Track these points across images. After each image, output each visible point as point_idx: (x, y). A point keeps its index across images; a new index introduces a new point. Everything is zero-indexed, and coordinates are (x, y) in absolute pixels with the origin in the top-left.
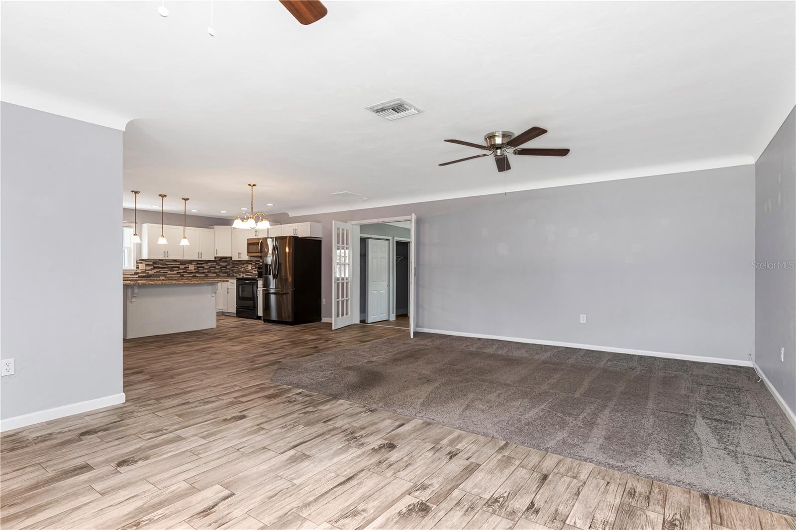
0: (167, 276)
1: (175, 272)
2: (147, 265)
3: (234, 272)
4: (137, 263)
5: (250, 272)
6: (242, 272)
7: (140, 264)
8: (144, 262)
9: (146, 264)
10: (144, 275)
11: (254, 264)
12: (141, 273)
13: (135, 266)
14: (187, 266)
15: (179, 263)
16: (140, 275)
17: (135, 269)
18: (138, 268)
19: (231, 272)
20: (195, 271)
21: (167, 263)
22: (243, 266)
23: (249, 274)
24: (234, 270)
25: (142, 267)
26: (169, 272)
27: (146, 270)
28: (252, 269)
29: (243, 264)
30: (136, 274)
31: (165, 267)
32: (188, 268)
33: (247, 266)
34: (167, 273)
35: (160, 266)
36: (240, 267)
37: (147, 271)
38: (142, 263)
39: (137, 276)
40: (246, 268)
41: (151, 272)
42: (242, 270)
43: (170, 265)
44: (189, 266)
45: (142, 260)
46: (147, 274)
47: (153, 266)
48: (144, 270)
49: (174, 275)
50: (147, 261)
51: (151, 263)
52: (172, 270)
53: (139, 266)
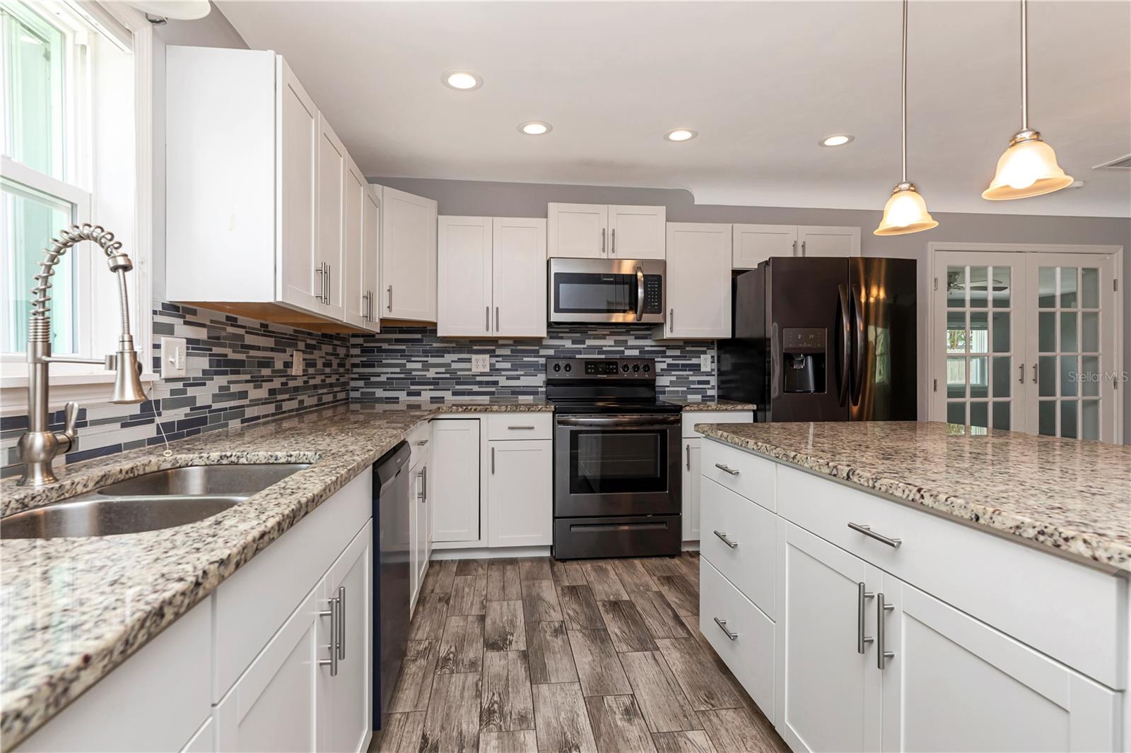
2: (193, 345)
3: (369, 384)
4: (156, 329)
5: (480, 383)
6: (435, 383)
7: (163, 340)
8: (177, 322)
9: (189, 341)
10: (180, 414)
11: (507, 352)
12: (172, 404)
13: (149, 355)
14: (287, 357)
15: (270, 342)
16: (167, 416)
17: (145, 374)
18: (157, 363)
19: (361, 383)
20: (299, 383)
21: (248, 340)
22: (431, 360)
23: (476, 388)
24: (378, 375)
25: (177, 359)
26: (254, 394)
27: (187, 383)
28: (494, 370)
29: (440, 353)
31: (241, 363)
32: (291, 365)
33: (469, 360)
34: (243, 395)
35: (232, 356)
36: (409, 366)
37: (191, 392)
38: (169, 330)
40: (454, 366)
41: (203, 396)
42: (431, 373)
43: (252, 353)
44: (292, 356)
45: (173, 308)
46: (187, 410)
47: (210, 355)
48: (180, 385)
49: (263, 404)
50: (189, 318)
51: (202, 334)
52: (257, 382)
53: (162, 353)
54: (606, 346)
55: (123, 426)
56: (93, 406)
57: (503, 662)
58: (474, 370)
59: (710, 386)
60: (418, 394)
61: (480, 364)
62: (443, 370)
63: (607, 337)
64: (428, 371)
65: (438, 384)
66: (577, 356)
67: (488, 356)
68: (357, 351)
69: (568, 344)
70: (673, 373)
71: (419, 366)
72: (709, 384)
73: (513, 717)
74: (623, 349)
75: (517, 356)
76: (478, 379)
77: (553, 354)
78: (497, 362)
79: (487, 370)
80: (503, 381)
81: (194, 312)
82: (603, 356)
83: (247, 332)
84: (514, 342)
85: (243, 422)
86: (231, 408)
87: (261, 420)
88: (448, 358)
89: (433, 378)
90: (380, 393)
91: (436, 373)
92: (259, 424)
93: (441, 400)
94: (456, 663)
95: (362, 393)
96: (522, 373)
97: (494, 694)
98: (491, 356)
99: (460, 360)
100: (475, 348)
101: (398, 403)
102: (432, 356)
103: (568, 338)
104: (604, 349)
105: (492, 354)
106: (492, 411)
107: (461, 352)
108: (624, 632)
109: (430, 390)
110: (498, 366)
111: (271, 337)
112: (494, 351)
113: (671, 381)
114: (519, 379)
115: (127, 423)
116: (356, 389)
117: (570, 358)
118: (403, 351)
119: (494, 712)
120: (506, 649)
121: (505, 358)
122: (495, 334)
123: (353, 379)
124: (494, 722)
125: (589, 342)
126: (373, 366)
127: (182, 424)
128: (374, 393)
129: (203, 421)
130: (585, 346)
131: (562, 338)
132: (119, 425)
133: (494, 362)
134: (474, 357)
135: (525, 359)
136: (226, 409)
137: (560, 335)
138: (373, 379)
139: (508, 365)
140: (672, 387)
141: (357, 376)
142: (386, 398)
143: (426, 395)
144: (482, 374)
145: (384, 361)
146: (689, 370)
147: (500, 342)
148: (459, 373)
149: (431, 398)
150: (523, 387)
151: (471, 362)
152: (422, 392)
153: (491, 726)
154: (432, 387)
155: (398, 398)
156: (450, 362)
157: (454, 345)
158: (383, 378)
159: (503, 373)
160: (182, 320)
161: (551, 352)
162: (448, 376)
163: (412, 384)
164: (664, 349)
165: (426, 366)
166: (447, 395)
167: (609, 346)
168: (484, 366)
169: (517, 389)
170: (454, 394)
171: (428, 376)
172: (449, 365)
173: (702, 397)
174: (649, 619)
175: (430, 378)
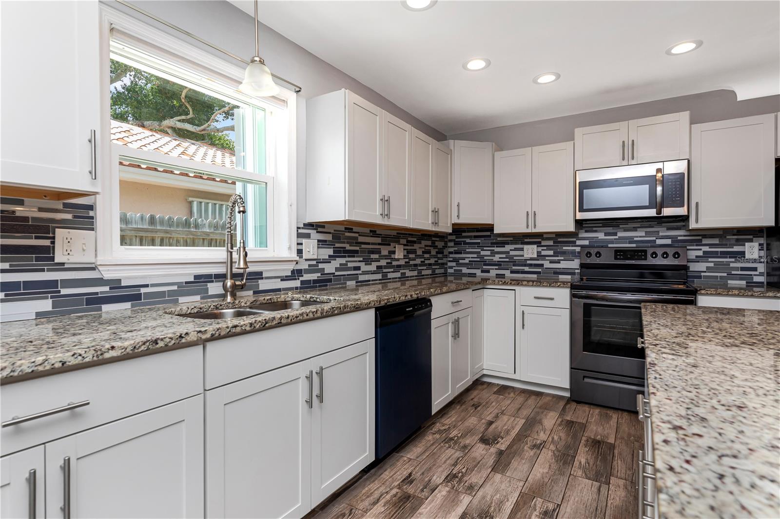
0: (361, 278)
1: (373, 267)
2: (322, 243)
3: (459, 265)
4: (299, 235)
5: (530, 265)
6: (499, 265)
7: (304, 241)
8: (313, 232)
9: (319, 241)
10: (314, 276)
11: (551, 243)
12: (308, 271)
13: (295, 248)
14: (391, 248)
15: (379, 240)
16: (307, 277)
17: (294, 256)
18: (300, 252)
19: (454, 264)
20: (402, 262)
21: (361, 239)
22: (497, 249)
23: (527, 269)
24: (464, 259)
25: (311, 248)
26: (364, 267)
27: (319, 261)
28: (540, 256)
29: (503, 244)
30: (296, 274)
31: (356, 252)
32: (394, 252)
33: (522, 249)
34: (358, 268)
35: (348, 247)
36: (483, 253)
37: (321, 266)
38: (308, 236)
39: (297, 283)
40: (512, 253)
41: (330, 268)
42: (497, 258)
43: (363, 246)
44: (395, 247)
45: (310, 225)
46: (319, 275)
47: (333, 248)
48: (314, 263)
49: (372, 274)
50: (320, 229)
51: (329, 237)
52: (368, 262)
53: (303, 247)
54: (637, 237)
55: (282, 280)
56: (267, 271)
57: (484, 452)
58: (525, 256)
59: (757, 273)
60: (488, 271)
61: (530, 251)
62: (504, 256)
63: (638, 229)
64: (495, 256)
65: (501, 265)
66: (610, 246)
67: (536, 246)
68: (452, 244)
69: (601, 236)
70: (710, 260)
71: (489, 253)
72: (756, 271)
73: (466, 484)
74: (654, 238)
75: (558, 246)
76: (528, 262)
77: (588, 244)
78: (542, 250)
79: (535, 256)
80: (547, 265)
81: (323, 227)
82: (634, 245)
83: (359, 235)
84: (556, 235)
85: (357, 282)
86: (348, 275)
87: (371, 282)
88: (508, 248)
89: (498, 262)
90: (465, 270)
91: (500, 258)
92: (370, 284)
93: (503, 276)
94: (456, 443)
95: (454, 270)
96: (562, 258)
97: (464, 468)
98: (537, 246)
99: (516, 249)
100: (526, 240)
101: (475, 277)
102: (497, 247)
103: (600, 231)
104: (635, 239)
105: (539, 244)
106: (522, 285)
107: (516, 244)
108: (588, 463)
109: (496, 269)
110: (543, 253)
111: (379, 237)
112: (540, 242)
113: (707, 268)
114: (560, 263)
115: (284, 279)
116: (451, 267)
117: (602, 247)
118: (479, 243)
119: (457, 477)
120: (492, 445)
121: (549, 247)
122: (534, 231)
123: (450, 261)
124: (453, 483)
125: (621, 234)
126: (461, 253)
127: (315, 281)
128: (461, 270)
129: (330, 280)
130: (617, 237)
131: (596, 231)
132: (280, 280)
133: (541, 250)
134: (526, 247)
135: (564, 248)
136: (345, 275)
137: (594, 229)
138: (461, 261)
139: (551, 253)
140: (708, 272)
141: (451, 259)
142: (469, 274)
143: (493, 273)
144: (532, 259)
145: (467, 250)
146: (730, 257)
147: (545, 236)
148: (515, 258)
149: (496, 274)
150: (563, 268)
151: (523, 250)
152: (491, 270)
153: (449, 484)
154: (497, 267)
155: (475, 274)
156: (509, 250)
157: (512, 239)
158: (467, 261)
159: (547, 258)
160: (315, 231)
161: (586, 243)
162: (508, 260)
163: (485, 265)
164: (700, 238)
165: (493, 253)
166: (507, 273)
167: (640, 237)
168: (533, 253)
169: (558, 271)
170: (512, 272)
171: (494, 260)
172: (508, 252)
173: (747, 283)
174: (619, 462)
175: (495, 261)
